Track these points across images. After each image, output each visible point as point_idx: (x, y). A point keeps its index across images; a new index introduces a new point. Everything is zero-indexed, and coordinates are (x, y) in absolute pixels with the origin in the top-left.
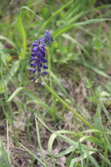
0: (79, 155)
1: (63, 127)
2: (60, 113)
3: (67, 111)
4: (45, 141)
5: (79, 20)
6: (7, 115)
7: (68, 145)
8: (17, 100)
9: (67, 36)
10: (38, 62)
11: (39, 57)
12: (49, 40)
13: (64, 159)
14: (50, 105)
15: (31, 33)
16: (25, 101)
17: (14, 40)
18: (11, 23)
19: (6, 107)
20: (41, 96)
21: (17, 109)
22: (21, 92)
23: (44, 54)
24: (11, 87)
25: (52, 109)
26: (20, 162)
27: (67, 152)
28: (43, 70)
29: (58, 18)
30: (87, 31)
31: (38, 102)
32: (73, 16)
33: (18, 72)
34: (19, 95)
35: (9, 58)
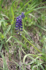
0: (36, 64)
1: (29, 53)
2: (28, 47)
3: (31, 46)
4: (22, 58)
5: (35, 8)
6: (6, 48)
7: (32, 60)
8: (10, 42)
9: (31, 15)
10: (19, 25)
11: (19, 23)
12: (23, 16)
13: (30, 66)
14: (24, 43)
15: (16, 13)
16: (13, 42)
17: (9, 16)
18: (7, 9)
19: (6, 44)
20: (20, 40)
21: (10, 45)
22: (12, 38)
23: (21, 22)
24: (8, 36)
25: (25, 45)
26: (12, 67)
27: (31, 63)
28: (21, 29)
29: (27, 7)
30: (39, 12)
31: (19, 42)
32: (33, 6)
33: (11, 30)
34: (11, 39)
35: (7, 24)
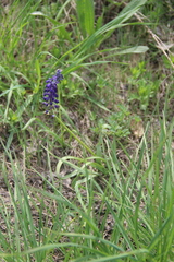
0: (83, 178)
1: (69, 153)
2: (67, 141)
3: (73, 139)
4: (54, 164)
5: (84, 61)
6: (21, 141)
7: (73, 169)
8: (31, 130)
9: (74, 74)
10: (50, 96)
11: (52, 92)
12: (59, 77)
13: (69, 181)
14: (58, 134)
15: (44, 70)
16: (37, 130)
17: (28, 76)
18: (26, 61)
19: (20, 134)
20: (50, 126)
21: (29, 137)
22: (34, 122)
23: (56, 90)
24: (25, 117)
25: (60, 137)
26: (31, 182)
27: (73, 175)
28: (54, 104)
29: (67, 58)
30: (92, 70)
31: (49, 131)
32: (80, 57)
33: (31, 104)
34: (32, 125)
35: (24, 92)
